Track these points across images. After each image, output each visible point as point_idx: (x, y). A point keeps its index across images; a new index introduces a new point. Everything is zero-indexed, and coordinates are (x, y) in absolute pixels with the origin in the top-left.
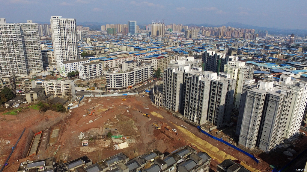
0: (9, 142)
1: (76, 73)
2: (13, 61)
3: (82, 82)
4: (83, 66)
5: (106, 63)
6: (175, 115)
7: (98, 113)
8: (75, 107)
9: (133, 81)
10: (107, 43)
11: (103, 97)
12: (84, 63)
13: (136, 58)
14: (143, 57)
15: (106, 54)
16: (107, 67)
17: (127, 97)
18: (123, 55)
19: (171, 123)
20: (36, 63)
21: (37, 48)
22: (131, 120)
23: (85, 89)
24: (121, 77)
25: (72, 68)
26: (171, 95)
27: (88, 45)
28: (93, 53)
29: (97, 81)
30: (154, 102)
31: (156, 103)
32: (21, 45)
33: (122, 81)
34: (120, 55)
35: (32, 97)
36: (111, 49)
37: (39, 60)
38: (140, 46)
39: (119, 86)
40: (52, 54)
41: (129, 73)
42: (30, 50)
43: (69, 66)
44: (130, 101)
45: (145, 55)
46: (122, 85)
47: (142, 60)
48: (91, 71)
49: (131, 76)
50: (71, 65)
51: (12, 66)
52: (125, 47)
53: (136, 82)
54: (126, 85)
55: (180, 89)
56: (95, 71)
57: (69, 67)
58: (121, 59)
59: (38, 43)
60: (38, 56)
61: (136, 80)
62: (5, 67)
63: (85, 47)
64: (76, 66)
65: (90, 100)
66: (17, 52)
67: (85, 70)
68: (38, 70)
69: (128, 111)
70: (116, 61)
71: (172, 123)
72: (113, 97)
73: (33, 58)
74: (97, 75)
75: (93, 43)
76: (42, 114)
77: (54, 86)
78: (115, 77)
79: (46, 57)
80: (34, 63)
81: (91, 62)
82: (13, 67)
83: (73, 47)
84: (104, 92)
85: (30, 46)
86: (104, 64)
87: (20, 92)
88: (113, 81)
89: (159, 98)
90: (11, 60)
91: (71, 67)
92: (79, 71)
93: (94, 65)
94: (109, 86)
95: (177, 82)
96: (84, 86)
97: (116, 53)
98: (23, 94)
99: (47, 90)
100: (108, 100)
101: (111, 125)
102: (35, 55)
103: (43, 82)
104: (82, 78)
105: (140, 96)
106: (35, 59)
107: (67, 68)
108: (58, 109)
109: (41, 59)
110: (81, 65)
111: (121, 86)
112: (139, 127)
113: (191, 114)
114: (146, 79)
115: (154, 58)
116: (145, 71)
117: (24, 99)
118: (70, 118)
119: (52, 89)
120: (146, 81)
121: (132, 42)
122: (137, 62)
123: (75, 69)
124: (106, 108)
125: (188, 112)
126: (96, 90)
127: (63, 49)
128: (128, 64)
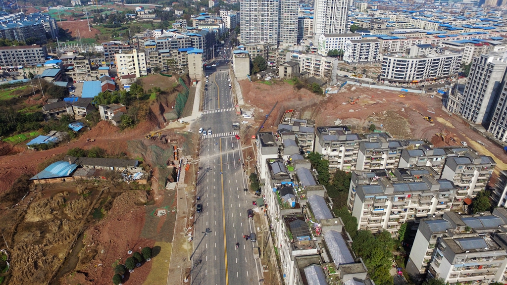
0: (262, 111)
1: (340, 52)
2: (265, 27)
3: (347, 65)
4: (352, 44)
5: (385, 44)
6: (474, 128)
7: (362, 104)
8: (334, 92)
9: (421, 74)
10: (394, 13)
11: (373, 89)
12: (353, 39)
13: (436, 42)
14: (450, 41)
15: (389, 31)
16: (386, 50)
17: (406, 94)
18: (416, 34)
19: (462, 136)
20: (290, 33)
21: (294, 12)
22: (405, 120)
23: (350, 75)
24: (405, 65)
25: (336, 45)
26: (476, 98)
27: (363, 15)
28: (369, 27)
29: (367, 67)
30: (446, 107)
31: (450, 108)
32: (277, 6)
33: (405, 70)
34: (411, 34)
35: (286, 72)
36: (398, 24)
37: (293, 29)
38: (452, 23)
39: (398, 78)
40: (310, 22)
41: (418, 60)
42: (285, 15)
43: (332, 41)
44: (410, 99)
45: (456, 38)
46: (404, 77)
47: (447, 46)
48: (361, 53)
49: (420, 65)
50: (335, 40)
51: (262, 33)
52: (423, 22)
53: (426, 77)
54: (409, 78)
55: (494, 90)
56: (367, 52)
57: (332, 43)
58: (412, 40)
59: (297, 6)
60: (293, 24)
61: (427, 74)
62: (255, 34)
63: (357, 17)
64: (341, 43)
65: (354, 88)
66: (271, 16)
67: (353, 49)
68: (290, 42)
69: (403, 110)
70: (403, 42)
71: (464, 135)
72: (386, 90)
73: (287, 26)
74: (369, 60)
75: (370, 12)
76: (296, 92)
77: (312, 62)
78: (396, 62)
79: (302, 26)
80: (287, 33)
81: (364, 39)
82: (263, 35)
83: (342, 15)
84: (375, 82)
85: (287, 9)
86: (382, 43)
87: (271, 65)
88: (391, 68)
89: (456, 100)
90: (262, 26)
91: (335, 43)
92: (344, 51)
93: (368, 44)
94: (384, 76)
95: (491, 78)
96: (348, 71)
97: (405, 30)
98: (274, 68)
99: (303, 67)
100: (378, 92)
101: (376, 120)
102: (291, 22)
103: (299, 56)
104: (347, 60)
105: (426, 96)
106: (289, 27)
107: (329, 43)
108: (314, 90)
109: (296, 28)
110: (349, 42)
111: (402, 78)
112: (412, 130)
113: (500, 128)
114: (444, 74)
115: (470, 44)
116: (446, 62)
117: (276, 72)
118: (326, 102)
119: (309, 66)
120: (444, 78)
121: (438, 15)
122: (437, 48)
123: (339, 47)
124: (374, 101)
125: (496, 126)
126: (364, 78)
127: (327, 16)
128: (421, 49)
